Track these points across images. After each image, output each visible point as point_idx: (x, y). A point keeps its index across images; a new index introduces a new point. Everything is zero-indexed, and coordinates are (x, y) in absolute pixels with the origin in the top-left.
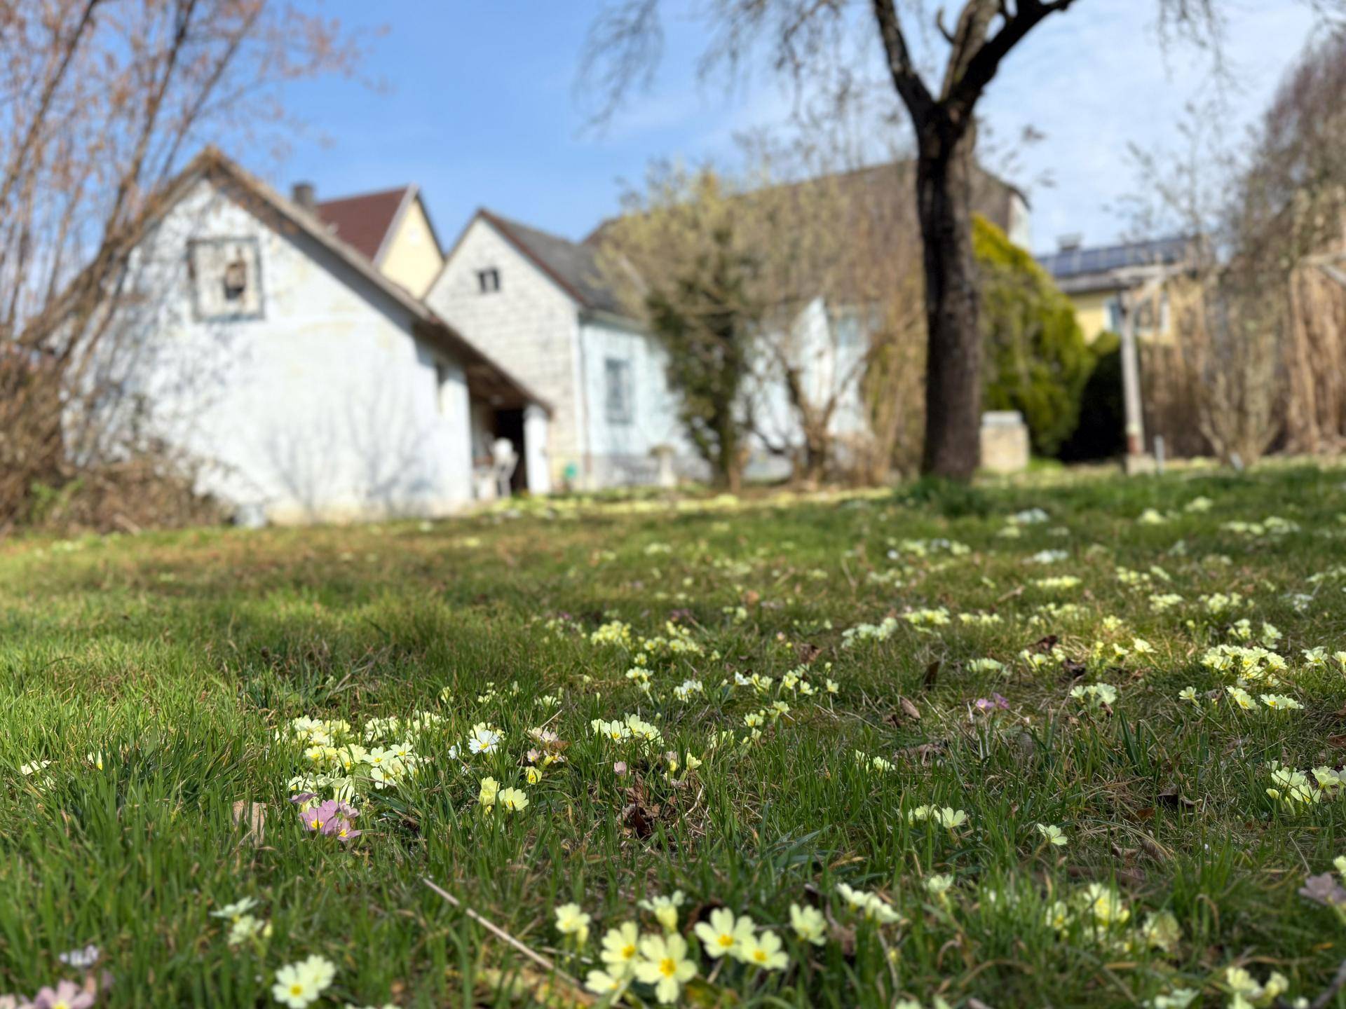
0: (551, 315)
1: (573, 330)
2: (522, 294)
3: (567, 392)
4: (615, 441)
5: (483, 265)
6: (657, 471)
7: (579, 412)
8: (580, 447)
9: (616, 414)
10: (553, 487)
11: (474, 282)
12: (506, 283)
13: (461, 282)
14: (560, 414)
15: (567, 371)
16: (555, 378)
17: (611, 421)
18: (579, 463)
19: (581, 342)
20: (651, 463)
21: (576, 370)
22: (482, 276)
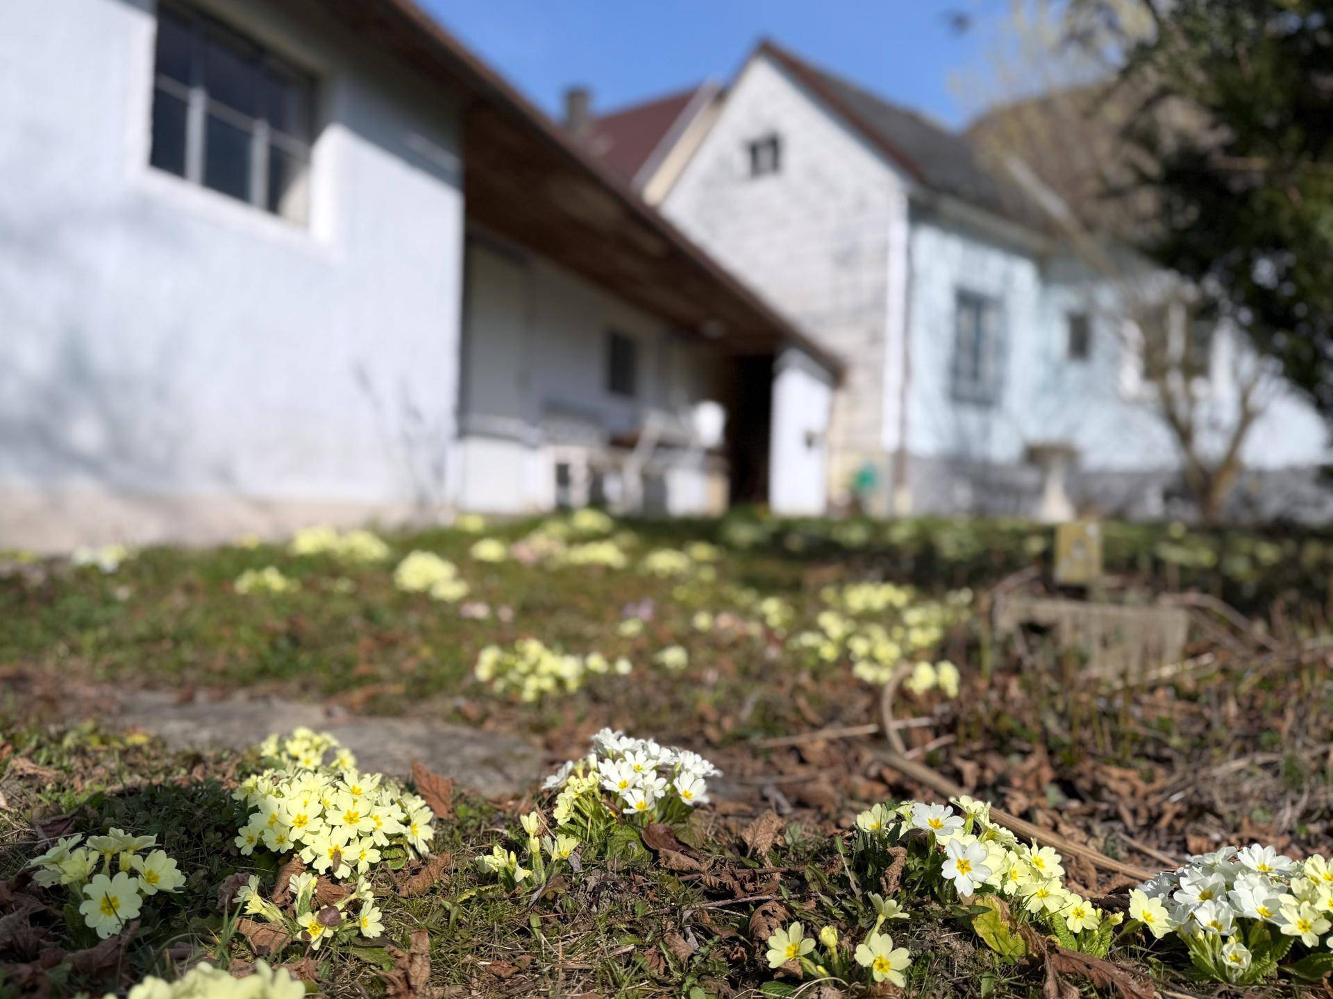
0: (862, 205)
1: (898, 230)
2: (814, 173)
3: (876, 338)
4: (960, 433)
5: (756, 132)
6: (1039, 491)
7: (893, 375)
8: (889, 438)
9: (966, 387)
10: (830, 504)
11: (741, 161)
12: (792, 157)
13: (723, 163)
14: (858, 378)
15: (879, 303)
16: (856, 316)
17: (956, 397)
18: (884, 466)
19: (909, 253)
20: (1029, 477)
21: (895, 300)
22: (754, 149)
